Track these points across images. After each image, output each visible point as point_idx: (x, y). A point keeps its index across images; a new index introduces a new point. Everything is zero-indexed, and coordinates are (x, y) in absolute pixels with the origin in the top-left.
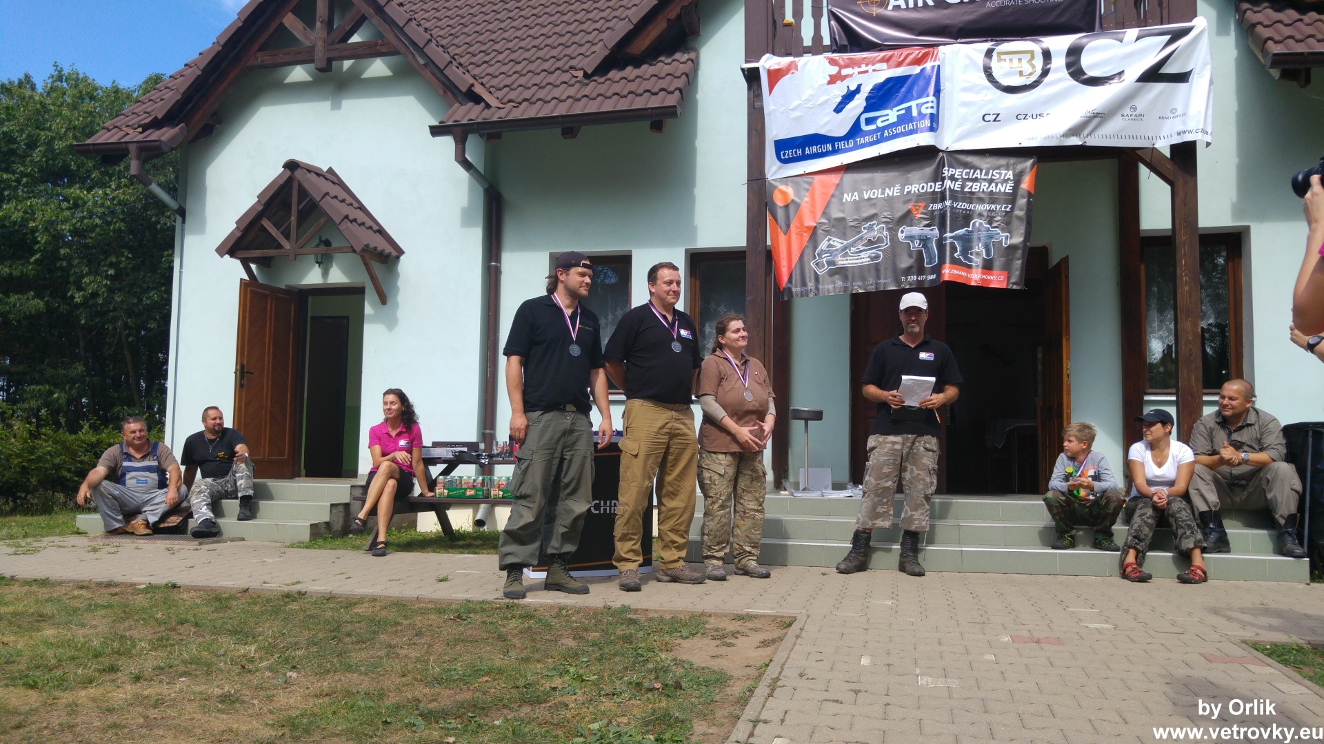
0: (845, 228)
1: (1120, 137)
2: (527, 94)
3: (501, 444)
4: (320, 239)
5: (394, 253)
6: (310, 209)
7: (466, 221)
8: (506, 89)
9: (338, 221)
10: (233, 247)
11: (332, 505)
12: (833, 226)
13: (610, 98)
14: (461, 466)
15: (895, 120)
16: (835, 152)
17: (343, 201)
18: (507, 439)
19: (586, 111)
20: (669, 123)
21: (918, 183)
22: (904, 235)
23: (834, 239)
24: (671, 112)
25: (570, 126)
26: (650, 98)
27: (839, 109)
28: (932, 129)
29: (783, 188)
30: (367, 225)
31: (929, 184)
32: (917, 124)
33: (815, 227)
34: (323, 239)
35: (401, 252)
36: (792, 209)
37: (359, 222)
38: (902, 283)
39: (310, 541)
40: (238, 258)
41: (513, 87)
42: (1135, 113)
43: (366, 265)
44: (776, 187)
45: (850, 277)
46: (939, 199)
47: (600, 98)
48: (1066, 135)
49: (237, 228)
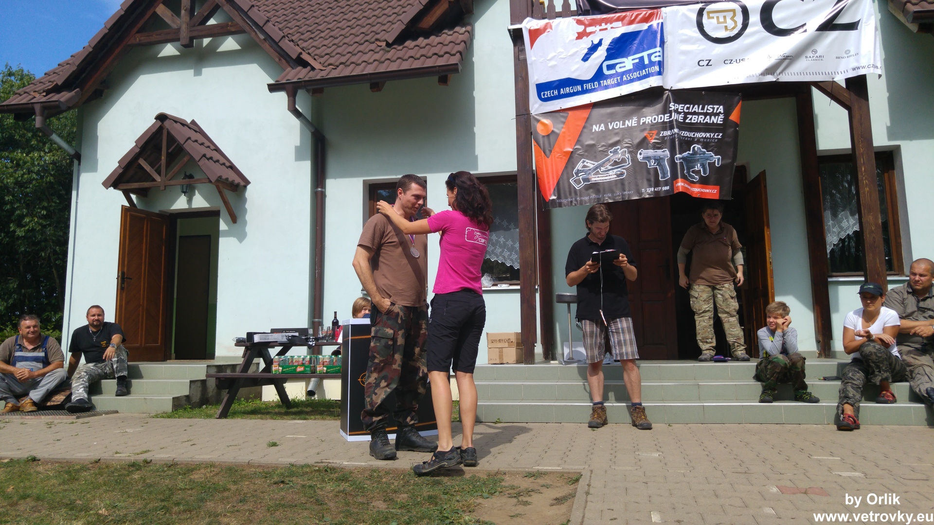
0: (595, 152)
1: (805, 73)
2: (343, 59)
3: (325, 328)
4: (185, 175)
5: (242, 183)
6: (177, 152)
7: (299, 157)
8: (327, 56)
9: (197, 159)
10: (116, 181)
11: (191, 382)
12: (586, 151)
13: (407, 60)
14: (294, 349)
15: (631, 67)
16: (584, 92)
17: (202, 144)
18: (331, 325)
19: (388, 70)
20: (452, 77)
21: (651, 116)
22: (642, 156)
23: (587, 161)
24: (453, 69)
25: (376, 81)
26: (437, 59)
27: (585, 59)
28: (660, 73)
29: (545, 121)
30: (221, 162)
31: (660, 116)
32: (648, 70)
33: (572, 152)
34: (188, 174)
35: (248, 182)
36: (552, 138)
37: (215, 159)
38: (642, 193)
39: (173, 411)
40: (120, 189)
41: (333, 54)
42: (816, 55)
43: (220, 192)
44: (538, 121)
45: (601, 190)
46: (668, 128)
47: (399, 61)
48: (763, 74)
49: (119, 166)
